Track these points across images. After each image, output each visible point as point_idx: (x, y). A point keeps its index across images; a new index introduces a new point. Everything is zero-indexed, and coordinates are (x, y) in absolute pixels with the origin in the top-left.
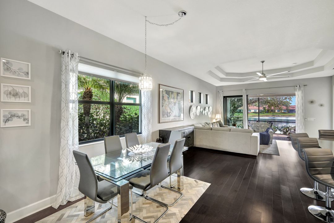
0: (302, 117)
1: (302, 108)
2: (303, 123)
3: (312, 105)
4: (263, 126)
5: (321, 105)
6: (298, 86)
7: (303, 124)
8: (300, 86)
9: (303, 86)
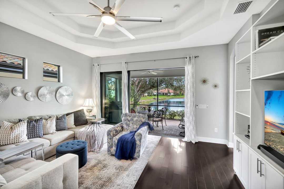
0: (192, 104)
1: (192, 89)
2: (193, 112)
3: (204, 87)
4: (135, 119)
5: (216, 86)
6: (188, 58)
7: (193, 114)
8: (190, 58)
9: (194, 58)
